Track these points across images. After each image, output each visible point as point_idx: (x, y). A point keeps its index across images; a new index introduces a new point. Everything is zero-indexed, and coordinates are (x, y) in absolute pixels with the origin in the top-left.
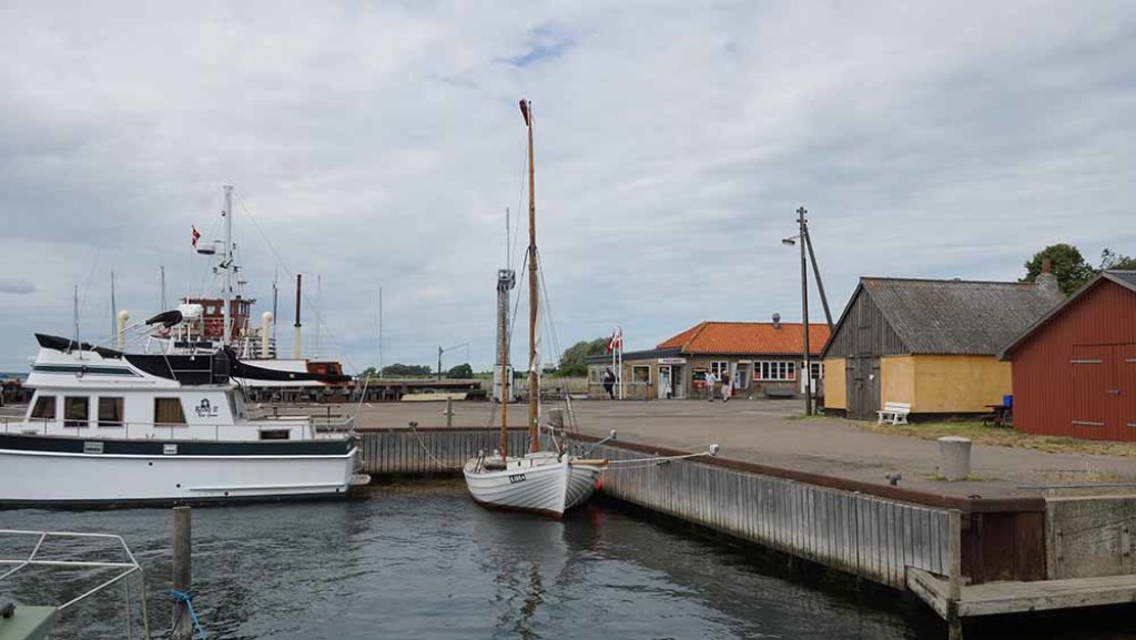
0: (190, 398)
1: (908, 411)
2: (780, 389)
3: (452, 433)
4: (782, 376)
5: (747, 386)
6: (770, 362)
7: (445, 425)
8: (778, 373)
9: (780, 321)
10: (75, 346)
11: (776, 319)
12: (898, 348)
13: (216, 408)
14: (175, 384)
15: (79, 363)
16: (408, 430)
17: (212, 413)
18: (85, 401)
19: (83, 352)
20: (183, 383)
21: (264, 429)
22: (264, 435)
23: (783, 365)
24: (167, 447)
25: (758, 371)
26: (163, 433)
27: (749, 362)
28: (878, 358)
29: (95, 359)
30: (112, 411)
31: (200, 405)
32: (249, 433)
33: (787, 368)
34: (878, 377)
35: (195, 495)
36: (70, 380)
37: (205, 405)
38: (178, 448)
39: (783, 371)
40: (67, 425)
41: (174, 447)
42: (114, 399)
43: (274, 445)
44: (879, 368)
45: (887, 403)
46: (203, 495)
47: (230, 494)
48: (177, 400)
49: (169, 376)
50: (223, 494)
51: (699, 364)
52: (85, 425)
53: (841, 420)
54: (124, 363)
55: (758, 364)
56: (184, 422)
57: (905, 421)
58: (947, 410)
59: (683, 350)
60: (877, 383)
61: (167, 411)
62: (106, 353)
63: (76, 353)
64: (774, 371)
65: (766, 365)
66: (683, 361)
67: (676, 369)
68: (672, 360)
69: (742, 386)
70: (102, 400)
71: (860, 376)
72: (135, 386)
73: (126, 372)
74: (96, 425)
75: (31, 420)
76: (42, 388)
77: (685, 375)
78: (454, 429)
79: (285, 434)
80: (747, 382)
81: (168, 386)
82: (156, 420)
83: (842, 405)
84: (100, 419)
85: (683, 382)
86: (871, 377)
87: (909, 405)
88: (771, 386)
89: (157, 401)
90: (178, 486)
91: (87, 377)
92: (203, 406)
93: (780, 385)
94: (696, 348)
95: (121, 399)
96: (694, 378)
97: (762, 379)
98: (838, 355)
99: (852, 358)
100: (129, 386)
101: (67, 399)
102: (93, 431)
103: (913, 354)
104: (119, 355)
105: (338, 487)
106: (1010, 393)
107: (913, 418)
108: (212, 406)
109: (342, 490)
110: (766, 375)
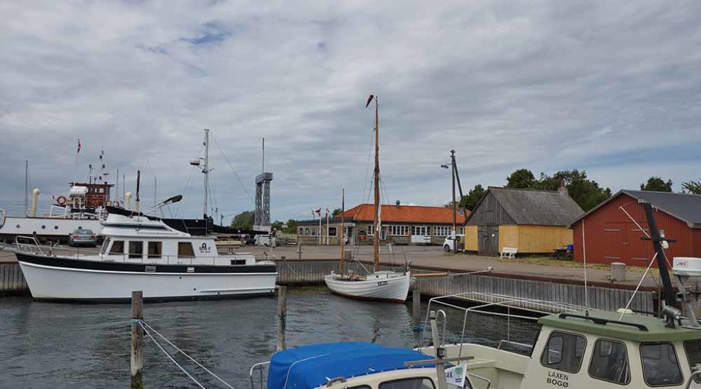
0: (197, 243)
1: (516, 252)
2: (400, 240)
3: (303, 262)
4: (402, 234)
5: (385, 239)
6: (397, 226)
7: (298, 258)
8: (401, 232)
9: (400, 205)
10: (136, 214)
11: (398, 203)
12: (510, 221)
13: (209, 249)
14: (188, 235)
15: (138, 223)
16: (281, 261)
17: (208, 250)
18: (141, 244)
19: (140, 217)
20: (191, 235)
21: (233, 259)
22: (233, 262)
23: (403, 227)
24: (189, 269)
25: (390, 230)
26: (185, 261)
27: (387, 225)
28: (498, 226)
29: (146, 221)
30: (155, 249)
31: (201, 246)
32: (226, 261)
33: (405, 229)
34: (497, 235)
35: (203, 294)
36: (132, 232)
37: (204, 246)
38: (195, 269)
39: (403, 231)
40: (131, 257)
41: (193, 269)
42: (156, 243)
43: (238, 267)
44: (498, 231)
45: (504, 248)
46: (207, 294)
47: (221, 294)
48: (190, 243)
49: (184, 231)
50: (217, 294)
51: (361, 226)
52: (141, 257)
53: (474, 256)
54: (161, 223)
55: (391, 227)
56: (194, 255)
57: (514, 257)
58: (530, 251)
59: (354, 219)
60: (497, 238)
61: (185, 250)
62: (151, 218)
63: (136, 218)
64: (398, 230)
65: (394, 227)
66: (354, 225)
67: (350, 229)
68: (349, 224)
69: (383, 238)
70: (150, 243)
71: (486, 235)
72: (168, 236)
73: (162, 228)
74: (147, 257)
75: (110, 254)
76: (114, 236)
77: (354, 232)
78: (303, 260)
79: (243, 262)
80: (386, 236)
81: (185, 236)
82: (179, 254)
83: (476, 249)
84: (149, 253)
85: (353, 236)
86: (493, 235)
87: (516, 249)
88: (398, 239)
89: (180, 244)
90: (195, 289)
91: (141, 231)
92: (203, 247)
93: (401, 238)
94: (360, 218)
95: (161, 243)
96: (359, 234)
97: (392, 235)
98: (474, 224)
99: (482, 226)
100: (165, 236)
101: (130, 242)
102: (145, 260)
103: (518, 225)
104: (159, 219)
105: (271, 289)
106: (572, 244)
107: (518, 255)
108: (207, 247)
109: (273, 291)
110: (394, 233)
